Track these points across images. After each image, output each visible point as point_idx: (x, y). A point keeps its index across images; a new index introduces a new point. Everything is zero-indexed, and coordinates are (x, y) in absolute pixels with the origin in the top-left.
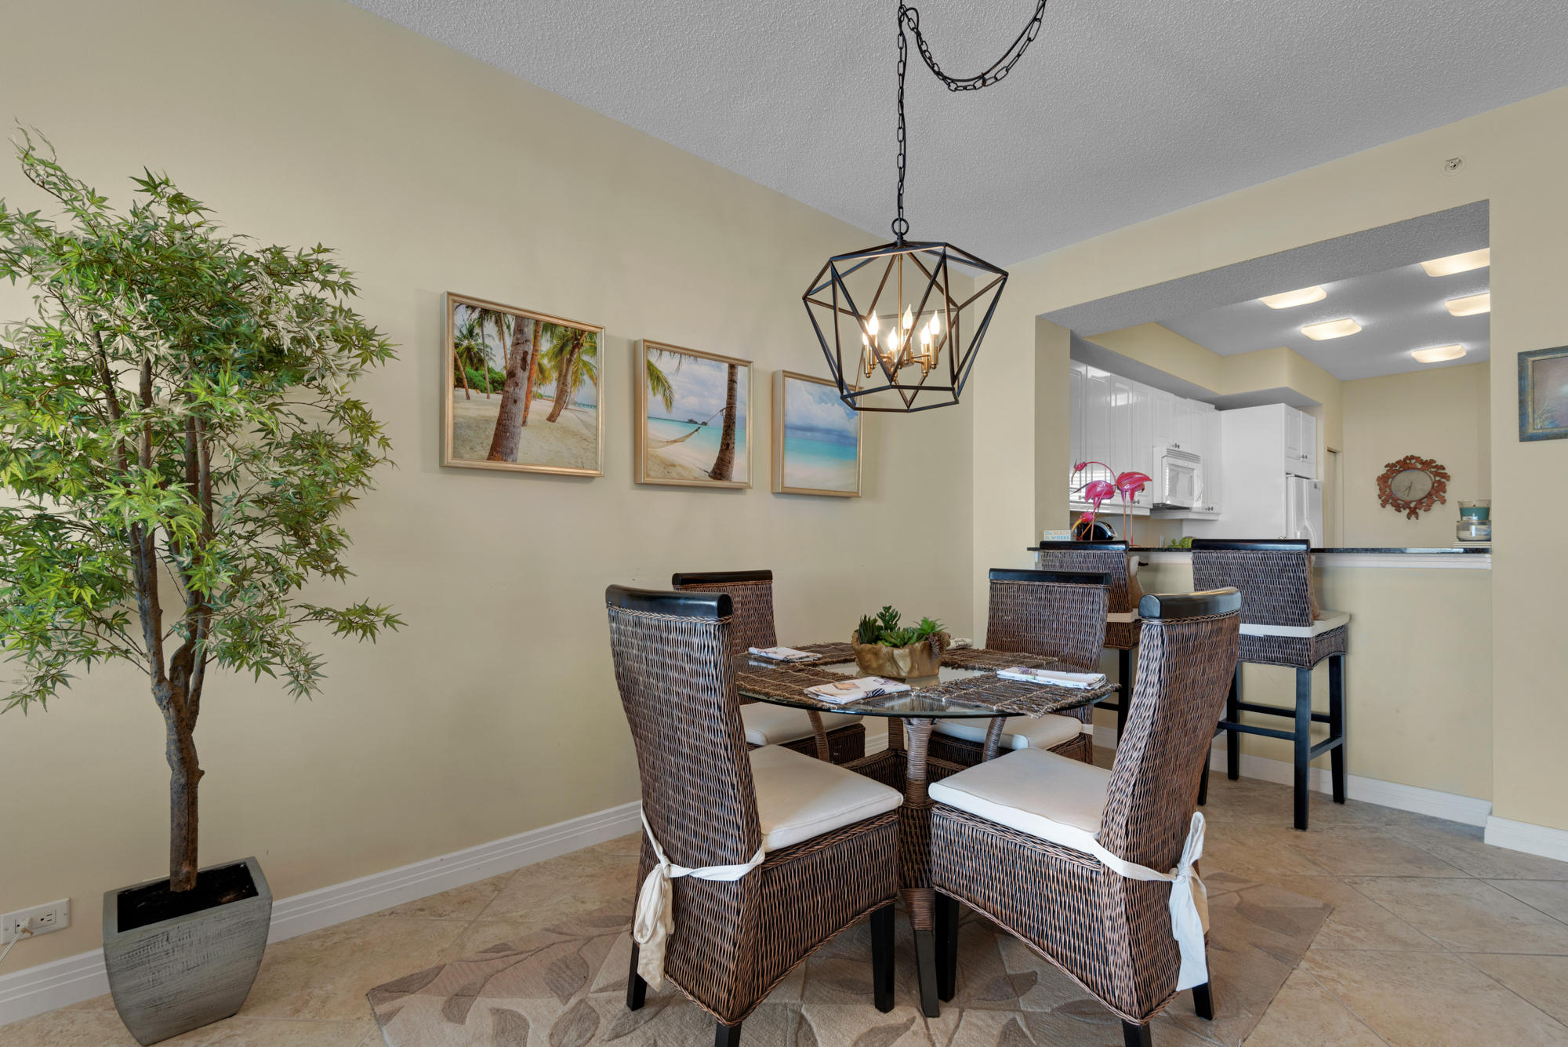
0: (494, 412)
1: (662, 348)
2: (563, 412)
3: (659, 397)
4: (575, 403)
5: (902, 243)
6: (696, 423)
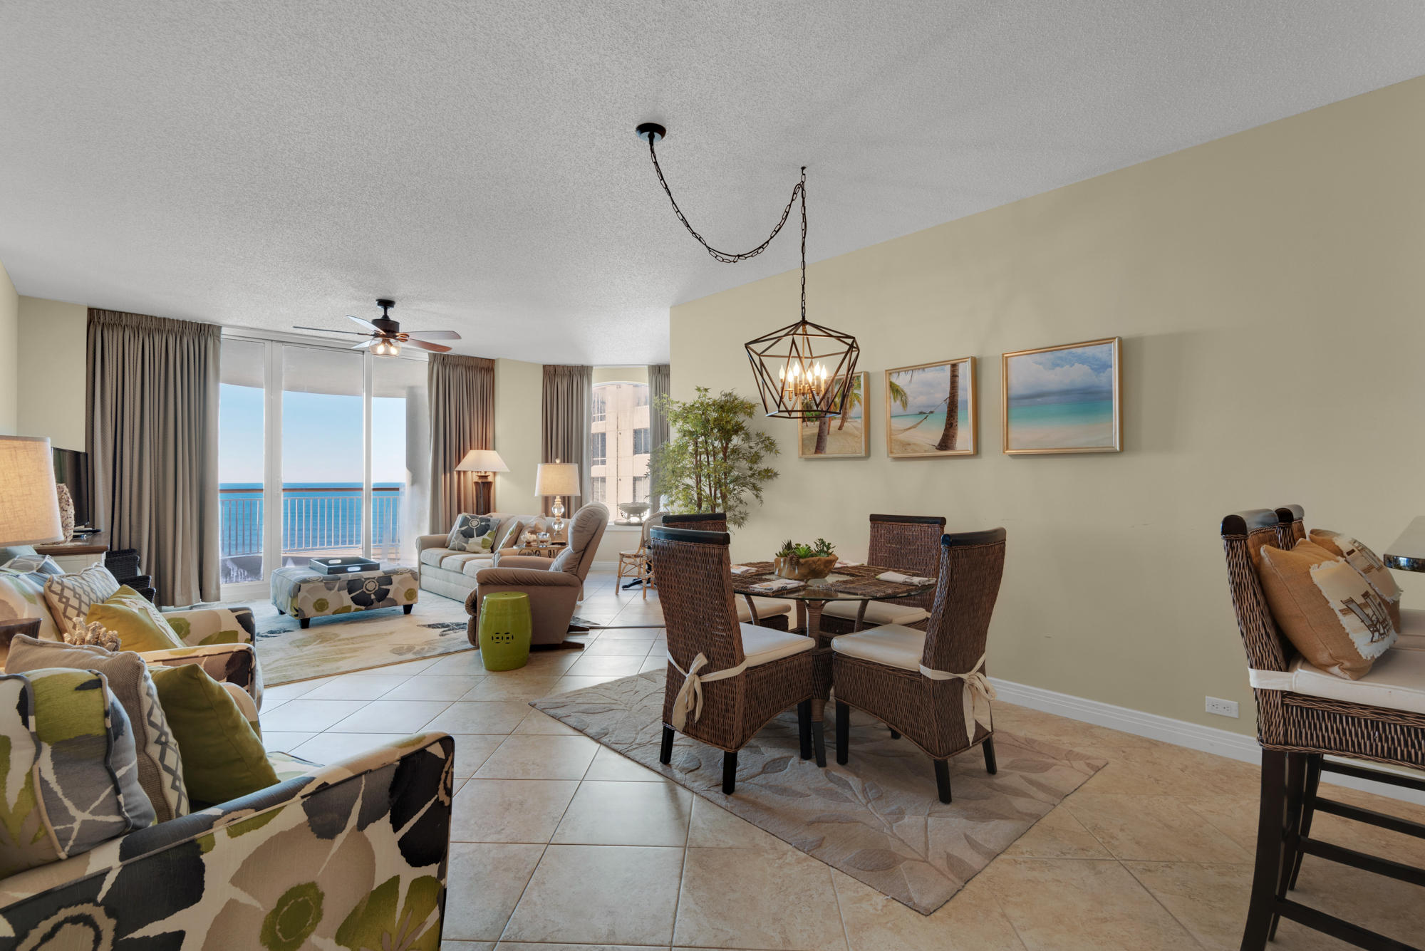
0: (816, 431)
1: (898, 371)
2: (845, 424)
3: (898, 402)
4: (851, 418)
5: (804, 322)
6: (924, 413)
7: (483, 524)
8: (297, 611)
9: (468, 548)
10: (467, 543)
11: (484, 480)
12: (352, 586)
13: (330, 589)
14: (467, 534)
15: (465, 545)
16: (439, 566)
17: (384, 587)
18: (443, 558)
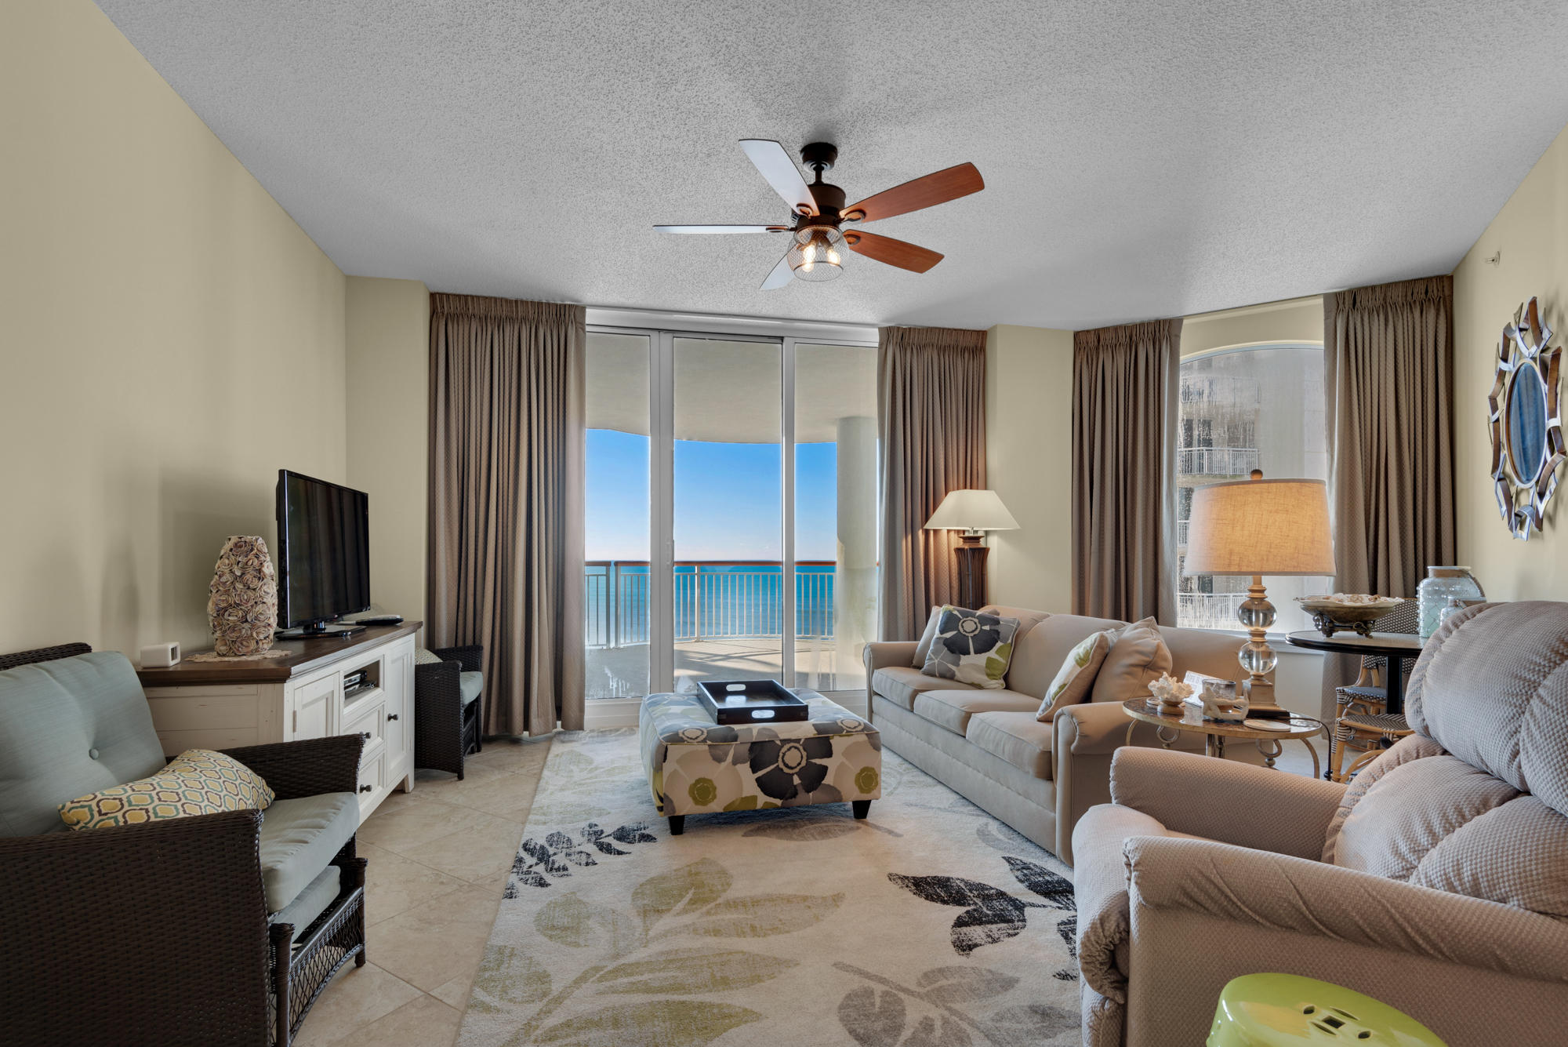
7: (987, 628)
8: (661, 799)
9: (958, 675)
10: (957, 665)
11: (974, 546)
12: (760, 754)
13: (719, 759)
14: (956, 647)
15: (954, 668)
16: (908, 707)
17: (818, 761)
18: (915, 693)
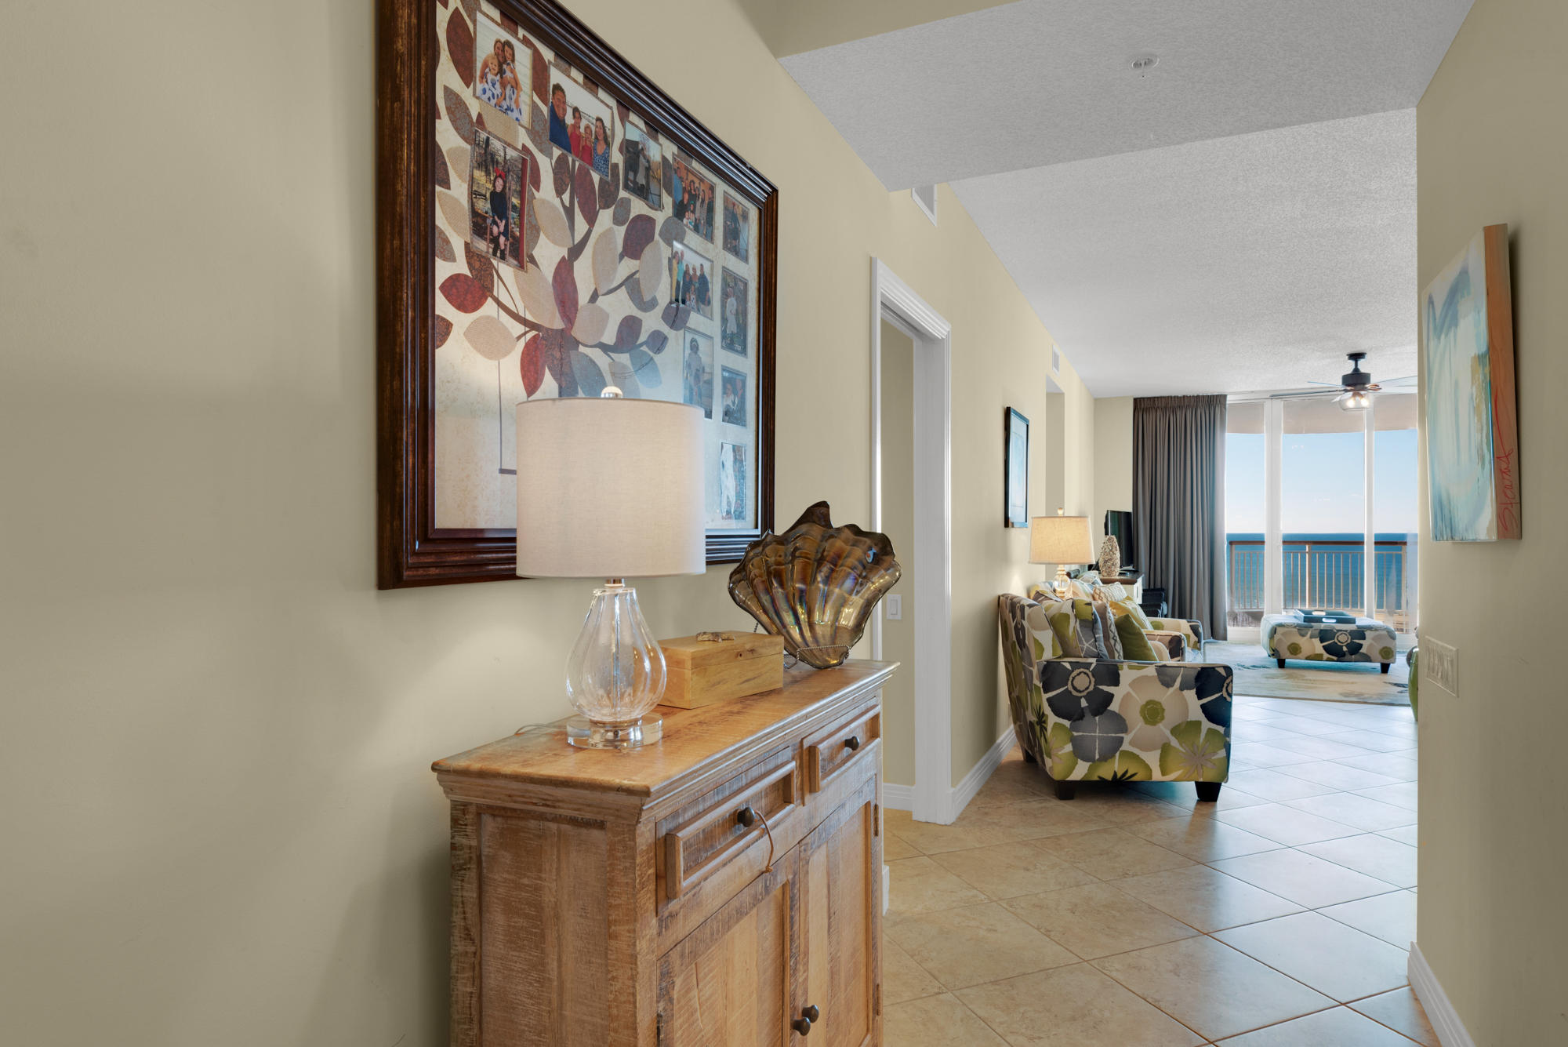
8: (1273, 651)
12: (1324, 635)
13: (1303, 636)
17: (1357, 641)
